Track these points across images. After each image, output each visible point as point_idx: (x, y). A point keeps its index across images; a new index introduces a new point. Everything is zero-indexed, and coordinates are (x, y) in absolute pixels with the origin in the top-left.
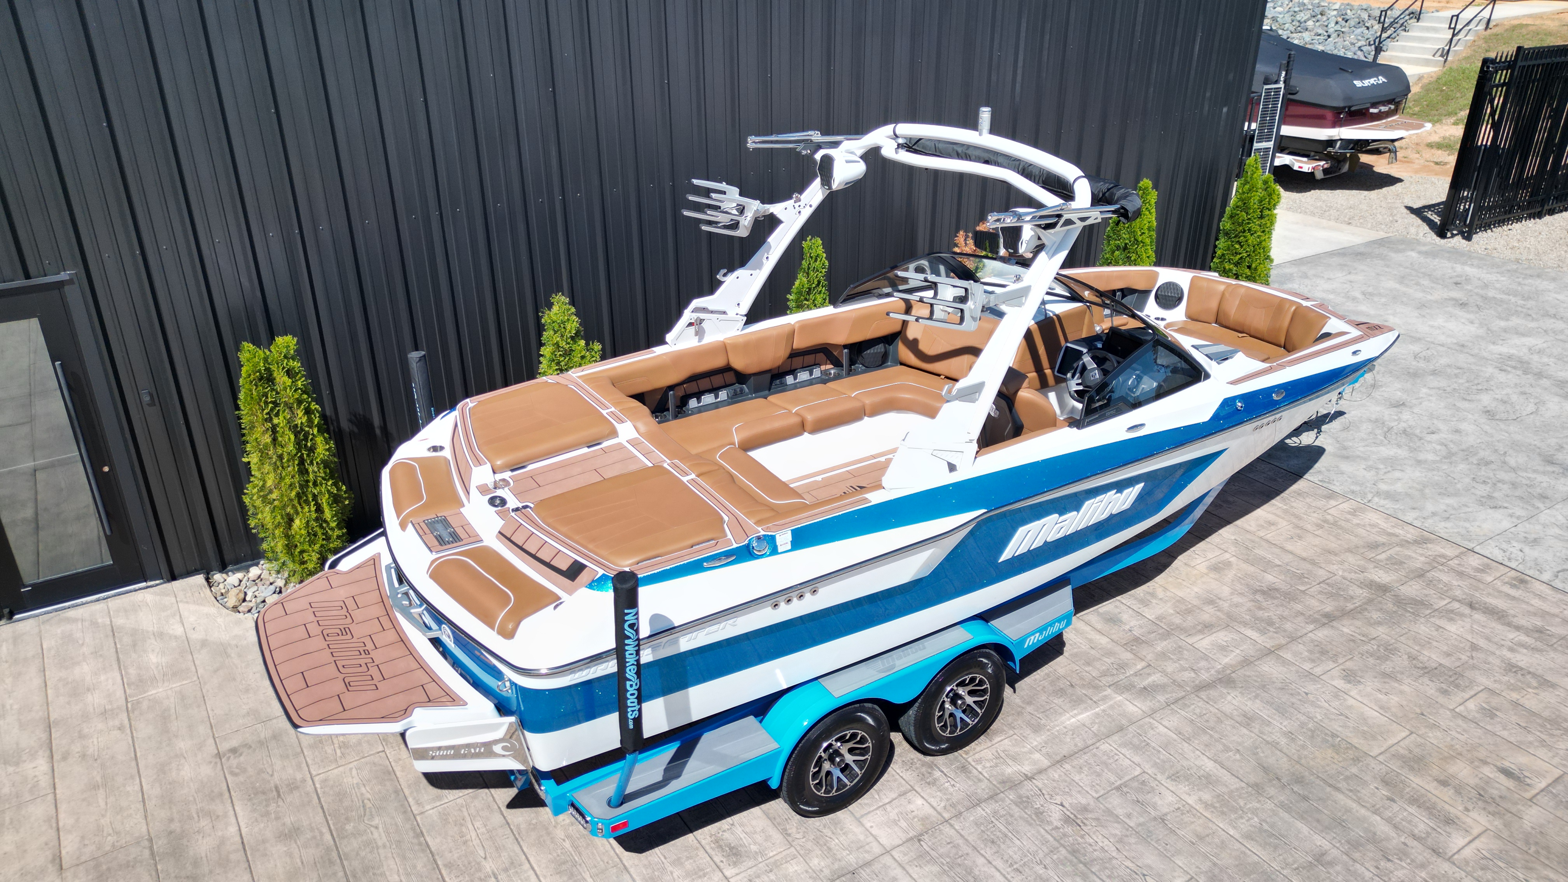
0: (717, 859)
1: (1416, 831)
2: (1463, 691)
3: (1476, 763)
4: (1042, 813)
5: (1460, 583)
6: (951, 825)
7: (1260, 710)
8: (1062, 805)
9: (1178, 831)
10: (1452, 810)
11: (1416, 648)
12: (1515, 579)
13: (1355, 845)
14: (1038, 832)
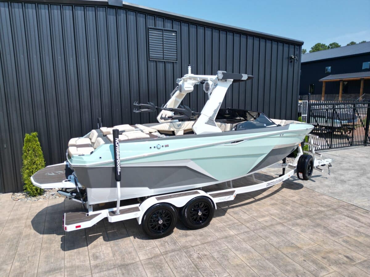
0: (90, 259)
1: (310, 269)
2: (339, 236)
3: (337, 254)
4: (191, 255)
5: (347, 212)
6: (163, 256)
7: (271, 236)
8: (199, 254)
9: (231, 263)
10: (325, 265)
11: (328, 225)
12: (365, 212)
13: (287, 271)
14: (188, 259)
